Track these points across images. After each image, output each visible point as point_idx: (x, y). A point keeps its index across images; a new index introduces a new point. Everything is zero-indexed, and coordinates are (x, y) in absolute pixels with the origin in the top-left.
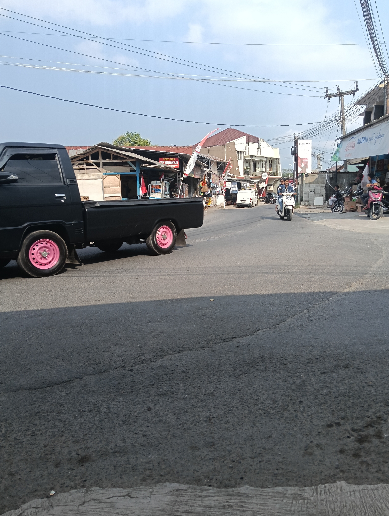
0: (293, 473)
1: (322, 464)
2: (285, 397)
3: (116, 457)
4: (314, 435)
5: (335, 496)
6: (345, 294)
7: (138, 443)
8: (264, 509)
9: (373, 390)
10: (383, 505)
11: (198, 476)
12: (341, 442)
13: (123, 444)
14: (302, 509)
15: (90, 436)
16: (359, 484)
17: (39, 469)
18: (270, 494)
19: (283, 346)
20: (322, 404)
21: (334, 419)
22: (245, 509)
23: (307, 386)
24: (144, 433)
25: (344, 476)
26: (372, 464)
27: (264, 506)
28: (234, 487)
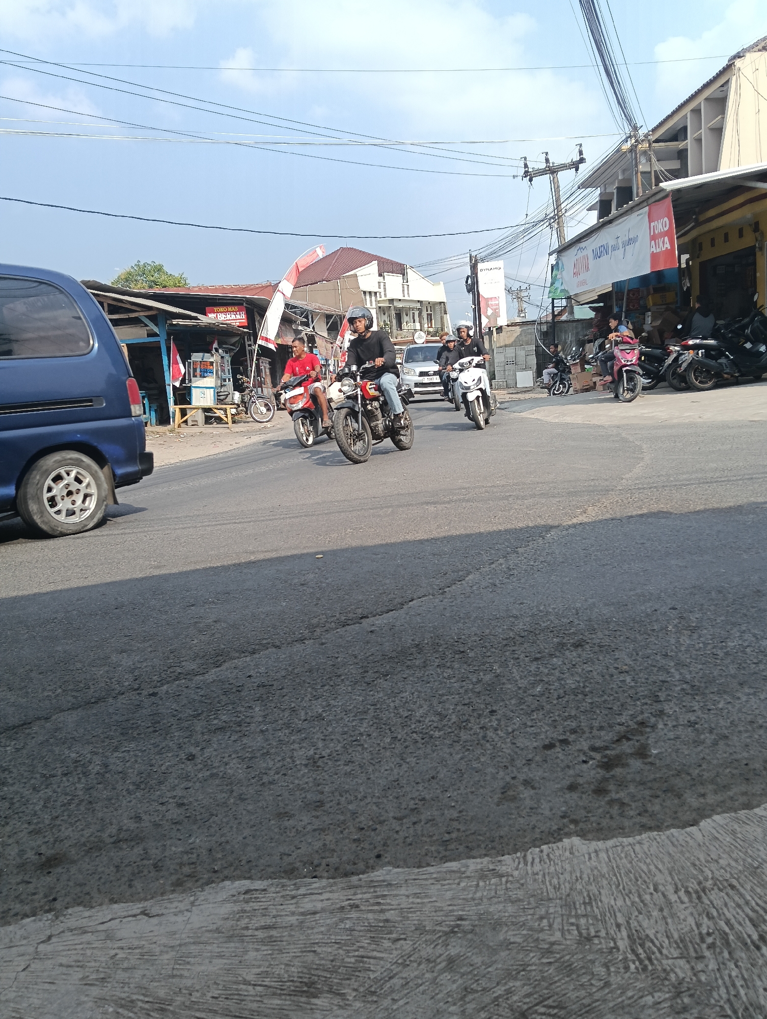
0: (480, 835)
1: (534, 813)
2: (463, 707)
3: (121, 849)
4: (519, 766)
5: (560, 864)
6: (574, 526)
7: (167, 820)
8: (422, 903)
9: (628, 679)
10: (652, 867)
11: (290, 864)
12: (571, 772)
13: (137, 825)
14: (496, 893)
15: (66, 818)
16: (605, 839)
18: (435, 876)
19: (458, 622)
20: (533, 711)
21: (556, 735)
22: (384, 907)
23: (504, 684)
24: (180, 801)
25: (578, 828)
26: (631, 803)
27: (421, 898)
28: (363, 873)
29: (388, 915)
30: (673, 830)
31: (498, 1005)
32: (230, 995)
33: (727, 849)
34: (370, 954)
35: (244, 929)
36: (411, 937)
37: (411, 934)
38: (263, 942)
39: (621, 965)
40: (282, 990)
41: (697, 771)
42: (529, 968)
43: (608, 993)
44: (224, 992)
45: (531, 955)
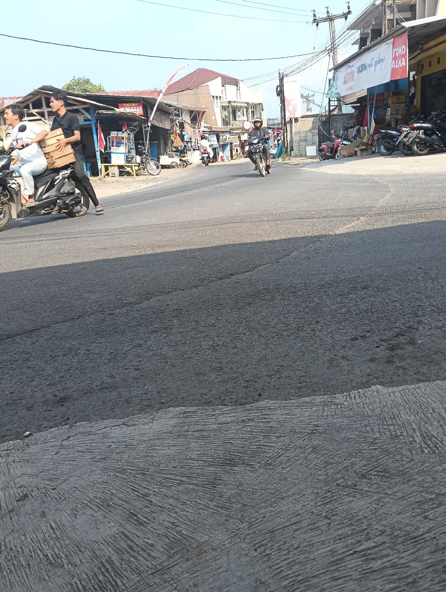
0: (319, 384)
1: (351, 373)
2: (299, 320)
3: (104, 392)
4: (338, 349)
5: (372, 398)
7: (130, 378)
8: (292, 418)
9: (398, 305)
10: (429, 400)
11: (207, 399)
12: (370, 352)
13: (112, 380)
14: (336, 413)
15: (68, 377)
16: (397, 386)
17: (6, 415)
18: (296, 404)
19: (289, 277)
20: (342, 321)
21: (358, 333)
22: (269, 420)
24: (136, 368)
25: (379, 381)
26: (409, 368)
27: (290, 415)
28: (252, 403)
29: (272, 424)
30: (437, 381)
31: (347, 470)
32: (183, 466)
34: (265, 444)
35: (186, 431)
36: (288, 435)
38: (199, 438)
39: (419, 450)
40: (214, 463)
42: (363, 452)
43: (414, 464)
44: (180, 464)
45: (363, 445)
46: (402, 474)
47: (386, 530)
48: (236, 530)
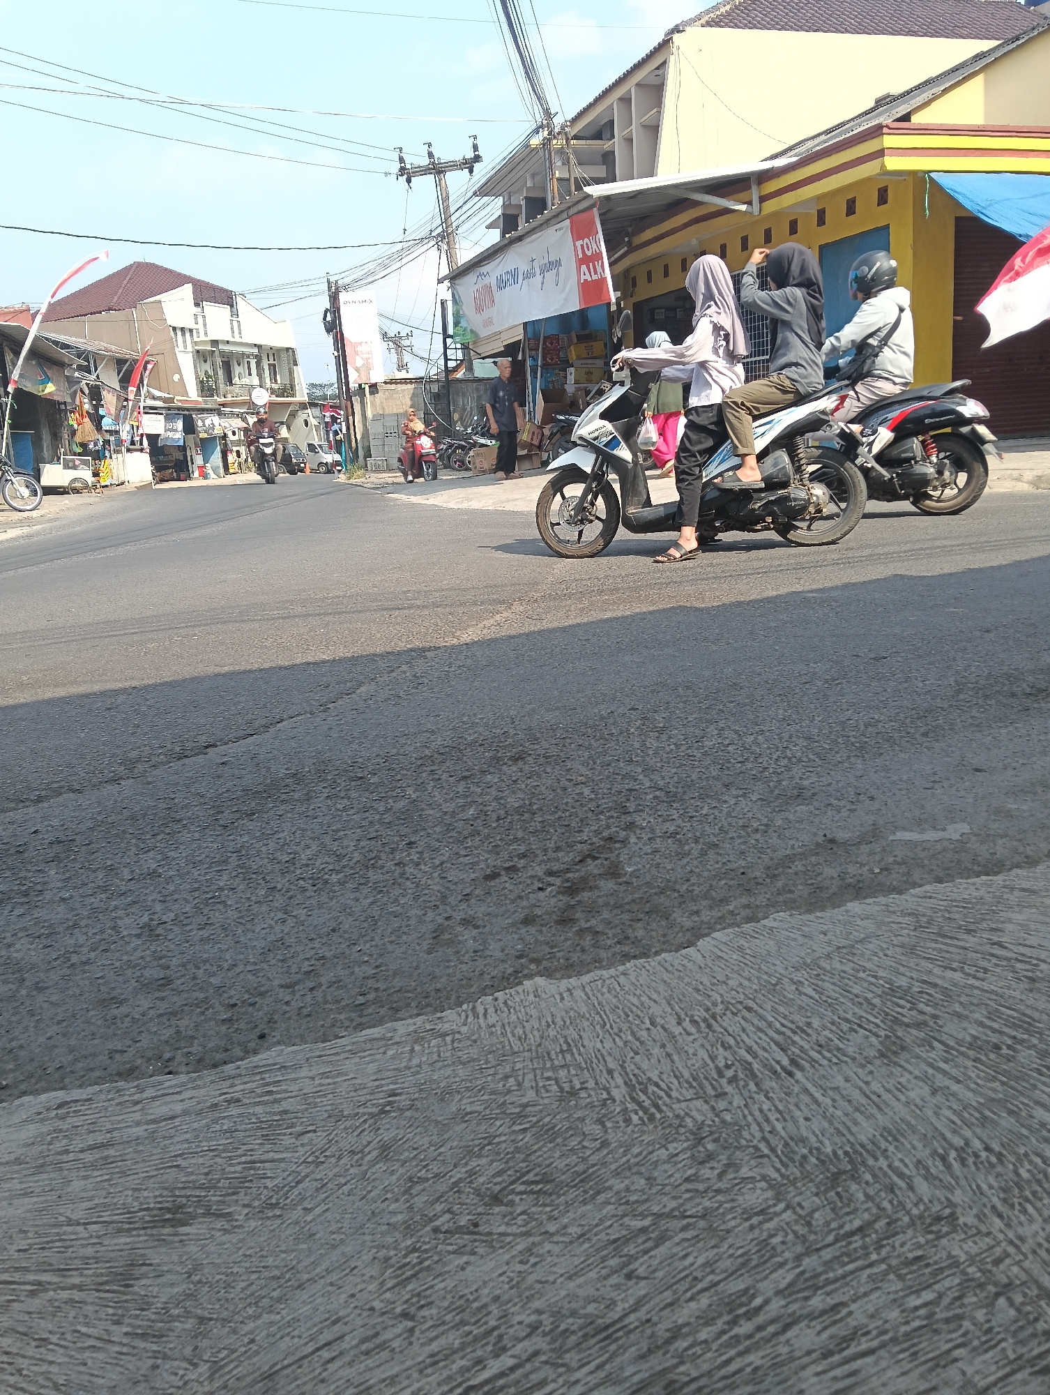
0: (408, 991)
1: (480, 956)
2: (368, 842)
4: (453, 903)
5: (523, 1010)
8: (335, 1083)
9: (586, 791)
10: (644, 998)
11: (126, 1063)
12: (525, 903)
14: (440, 1056)
16: (579, 974)
18: (349, 1048)
19: (350, 743)
20: (466, 838)
21: (499, 862)
22: (279, 1096)
23: (423, 810)
25: (541, 968)
26: (607, 931)
27: (333, 1077)
28: (241, 1060)
29: (285, 1105)
30: (663, 955)
31: (458, 1192)
32: (48, 1242)
33: (736, 968)
34: (263, 1158)
35: (59, 1153)
36: (324, 1126)
37: (323, 1123)
38: (93, 1166)
39: (620, 1119)
40: (130, 1223)
41: (685, 887)
42: (497, 1140)
43: (608, 1154)
44: (37, 1240)
45: (498, 1123)
46: (582, 1181)
47: (541, 1322)
48: (179, 1388)
